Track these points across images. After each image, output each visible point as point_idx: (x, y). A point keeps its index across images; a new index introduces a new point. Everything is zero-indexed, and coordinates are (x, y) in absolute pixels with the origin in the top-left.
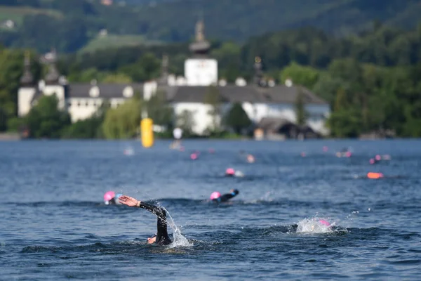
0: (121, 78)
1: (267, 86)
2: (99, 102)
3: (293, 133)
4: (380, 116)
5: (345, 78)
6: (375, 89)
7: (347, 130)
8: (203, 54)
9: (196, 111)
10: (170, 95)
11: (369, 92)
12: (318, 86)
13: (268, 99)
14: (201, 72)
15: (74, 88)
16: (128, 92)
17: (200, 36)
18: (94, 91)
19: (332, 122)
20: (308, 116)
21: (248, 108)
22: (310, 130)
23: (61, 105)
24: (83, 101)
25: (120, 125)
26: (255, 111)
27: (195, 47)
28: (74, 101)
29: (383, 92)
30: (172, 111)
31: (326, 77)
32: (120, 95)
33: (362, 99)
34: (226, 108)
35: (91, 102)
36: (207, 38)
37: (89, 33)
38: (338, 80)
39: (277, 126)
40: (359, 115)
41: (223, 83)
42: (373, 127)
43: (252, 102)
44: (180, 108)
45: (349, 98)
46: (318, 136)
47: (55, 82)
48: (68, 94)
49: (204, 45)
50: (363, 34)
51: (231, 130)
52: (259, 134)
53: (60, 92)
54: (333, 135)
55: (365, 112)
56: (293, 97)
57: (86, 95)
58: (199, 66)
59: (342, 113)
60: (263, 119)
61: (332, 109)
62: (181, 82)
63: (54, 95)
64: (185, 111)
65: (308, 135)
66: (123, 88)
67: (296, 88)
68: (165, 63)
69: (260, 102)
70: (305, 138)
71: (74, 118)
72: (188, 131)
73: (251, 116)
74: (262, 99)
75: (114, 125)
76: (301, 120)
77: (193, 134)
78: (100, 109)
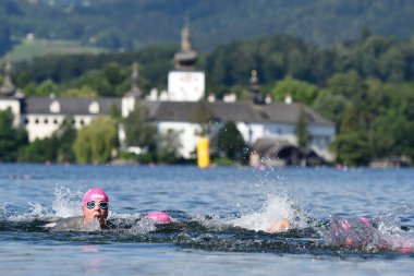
0: (86, 92)
1: (263, 103)
2: (60, 119)
3: (294, 158)
4: (391, 141)
5: (347, 95)
6: (382, 109)
7: (355, 155)
8: (189, 65)
9: (182, 131)
10: (153, 113)
11: (375, 112)
12: (317, 103)
13: (264, 119)
14: (186, 86)
15: (30, 103)
16: (94, 108)
17: (185, 45)
18: (55, 107)
19: (339, 146)
20: (311, 138)
21: (242, 128)
22: (313, 154)
23: (17, 122)
24: (42, 118)
25: (94, 146)
26: (251, 132)
27: (179, 57)
28: (32, 118)
29: (391, 112)
30: (156, 130)
31: (326, 95)
32: (86, 112)
33: (368, 121)
34: (216, 128)
35: (51, 119)
36: (193, 48)
37: (13, 38)
38: (339, 98)
39: (275, 150)
40: (365, 139)
41: (212, 99)
42: (382, 153)
43: (247, 123)
44: (164, 126)
45: (353, 122)
46: (323, 162)
47: (9, 96)
48: (24, 109)
49: (191, 55)
50: (347, 44)
51: (223, 154)
52: (254, 159)
53: (16, 106)
54: (339, 161)
55: (370, 134)
56: (293, 116)
57: (47, 112)
58: (182, 79)
59: (351, 136)
60: (259, 140)
61: (338, 131)
62: (164, 97)
63: (10, 109)
64: (170, 131)
65: (312, 160)
66: (90, 102)
67: (296, 105)
68: (135, 75)
69: (256, 122)
70: (308, 165)
71: (32, 138)
72: (173, 154)
73: (246, 137)
74: (259, 117)
75: (87, 145)
76: (303, 143)
77: (178, 156)
78: (61, 127)
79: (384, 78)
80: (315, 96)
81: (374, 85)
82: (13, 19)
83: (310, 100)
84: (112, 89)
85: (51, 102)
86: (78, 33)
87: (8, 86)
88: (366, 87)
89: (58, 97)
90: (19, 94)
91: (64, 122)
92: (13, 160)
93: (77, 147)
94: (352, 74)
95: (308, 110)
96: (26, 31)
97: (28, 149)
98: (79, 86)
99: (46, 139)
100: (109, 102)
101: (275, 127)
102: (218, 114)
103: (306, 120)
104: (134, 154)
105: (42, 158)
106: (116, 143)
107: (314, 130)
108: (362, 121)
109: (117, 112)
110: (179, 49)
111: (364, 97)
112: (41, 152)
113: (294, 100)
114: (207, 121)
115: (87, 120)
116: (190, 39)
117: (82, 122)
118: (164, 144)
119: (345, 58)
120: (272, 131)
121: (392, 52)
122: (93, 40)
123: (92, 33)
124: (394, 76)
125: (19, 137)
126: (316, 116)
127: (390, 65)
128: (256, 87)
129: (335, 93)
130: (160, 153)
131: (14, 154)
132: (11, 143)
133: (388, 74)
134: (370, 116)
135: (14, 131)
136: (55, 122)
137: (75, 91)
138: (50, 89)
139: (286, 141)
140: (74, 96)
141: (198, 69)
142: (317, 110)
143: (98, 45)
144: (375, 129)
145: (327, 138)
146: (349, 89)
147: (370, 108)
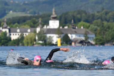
0: (27, 26)
1: (75, 28)
3: (84, 43)
4: (110, 38)
5: (98, 26)
6: (108, 30)
7: (101, 42)
8: (55, 18)
9: (53, 37)
10: (45, 32)
11: (106, 30)
12: (90, 28)
13: (76, 33)
14: (54, 24)
15: (12, 30)
16: (29, 31)
17: (54, 13)
18: (18, 31)
19: (96, 40)
20: (88, 38)
21: (70, 35)
22: (89, 42)
23: (8, 35)
24: (15, 34)
25: (29, 41)
26: (72, 37)
27: (52, 16)
28: (12, 34)
29: (110, 30)
30: (46, 36)
31: (92, 26)
32: (27, 32)
33: (104, 33)
34: (62, 36)
35: (17, 34)
36: (56, 14)
38: (96, 27)
39: (79, 41)
40: (103, 38)
41: (61, 28)
42: (108, 42)
43: (71, 34)
44: (48, 35)
45: (100, 33)
46: (92, 45)
47: (6, 28)
48: (10, 31)
49: (55, 16)
50: (98, 12)
51: (64, 43)
52: (73, 44)
53: (7, 31)
54: (96, 44)
55: (105, 37)
56: (84, 32)
57: (16, 32)
58: (53, 22)
59: (99, 37)
60: (74, 39)
61: (96, 36)
62: (48, 27)
63: (6, 31)
64: (50, 37)
65: (89, 44)
66: (28, 29)
67: (84, 29)
68: (40, 21)
69: (73, 34)
70: (88, 45)
71: (12, 39)
72: (51, 43)
73: (71, 38)
74: (74, 33)
75: (27, 41)
76: (86, 39)
77: (52, 43)
78: (20, 36)
79: (108, 21)
80: (89, 26)
81: (105, 23)
82: (7, 7)
83: (88, 27)
84: (34, 25)
85: (17, 29)
86: (24, 10)
87: (5, 25)
88: (103, 24)
89: (19, 28)
90: (8, 27)
91: (21, 35)
92: (7, 45)
93: (24, 41)
94: (99, 20)
95: (88, 30)
96: (10, 10)
97: (11, 42)
98: (25, 25)
99: (16, 39)
100: (33, 29)
101: (79, 35)
102: (63, 32)
103: (87, 33)
104: (40, 43)
105: (15, 45)
106: (35, 40)
107: (89, 36)
108: (102, 33)
109: (35, 32)
110: (52, 14)
111: (103, 26)
112: (15, 43)
113: (84, 28)
114: (60, 34)
115: (27, 34)
116: (55, 12)
117: (26, 35)
118: (48, 40)
119: (97, 16)
120: (78, 36)
121: (110, 14)
122: (28, 12)
123: (28, 10)
124: (111, 21)
125: (8, 39)
126: (90, 32)
127: (110, 18)
128: (73, 24)
129: (95, 25)
130: (47, 43)
131: (7, 44)
132: (6, 41)
133: (109, 20)
134: (104, 31)
135: (7, 37)
136: (18, 35)
137: (24, 26)
138: (17, 26)
139: (82, 39)
140: (24, 27)
141: (57, 20)
142: (90, 30)
143: (30, 13)
144: (106, 35)
145: (93, 38)
146: (99, 24)
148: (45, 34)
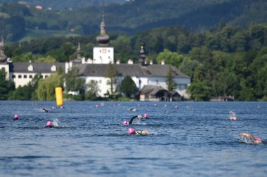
1: (148, 65)
2: (33, 75)
3: (165, 97)
4: (226, 87)
5: (201, 60)
6: (221, 67)
7: (201, 95)
11: (217, 69)
12: (182, 65)
13: (149, 74)
14: (103, 55)
17: (102, 31)
19: (192, 89)
20: (176, 85)
21: (135, 80)
22: (177, 94)
23: (7, 77)
24: (23, 75)
25: (48, 91)
26: (140, 82)
28: (17, 75)
29: (227, 70)
30: (84, 81)
31: (187, 59)
32: (49, 71)
33: (212, 75)
35: (28, 75)
38: (195, 62)
39: (154, 92)
40: (210, 86)
41: (118, 63)
43: (137, 77)
44: (88, 80)
45: (203, 74)
46: (183, 99)
47: (3, 62)
49: (106, 37)
52: (142, 98)
54: (192, 98)
55: (213, 83)
56: (165, 73)
57: (26, 71)
59: (198, 83)
60: (145, 86)
61: (192, 81)
62: (90, 61)
63: (3, 69)
64: (92, 81)
65: (175, 98)
67: (168, 65)
68: (79, 49)
69: (143, 76)
70: (173, 100)
71: (17, 86)
72: (95, 95)
73: (138, 85)
74: (145, 74)
75: (43, 91)
76: (171, 89)
77: (97, 96)
78: (33, 80)
80: (181, 61)
83: (178, 63)
85: (28, 65)
87: (2, 56)
88: (212, 55)
90: (9, 60)
91: (36, 77)
94: (204, 49)
95: (174, 68)
96: (34, 25)
97: (14, 93)
99: (25, 86)
101: (155, 79)
102: (120, 71)
103: (173, 75)
104: (71, 95)
107: (178, 81)
108: (208, 75)
111: (211, 61)
112: (22, 95)
113: (166, 63)
114: (114, 76)
115: (49, 75)
117: (46, 77)
118: (89, 89)
119: (210, 39)
120: (152, 81)
121: (237, 35)
122: (72, 30)
125: (9, 86)
126: (178, 72)
127: (236, 42)
128: (143, 56)
129: (193, 59)
130: (87, 95)
131: (6, 95)
132: (4, 89)
134: (213, 71)
136: (31, 77)
139: (160, 87)
142: (182, 70)
144: (217, 79)
145: (186, 85)
146: (202, 56)
147: (214, 67)
148: (82, 75)
